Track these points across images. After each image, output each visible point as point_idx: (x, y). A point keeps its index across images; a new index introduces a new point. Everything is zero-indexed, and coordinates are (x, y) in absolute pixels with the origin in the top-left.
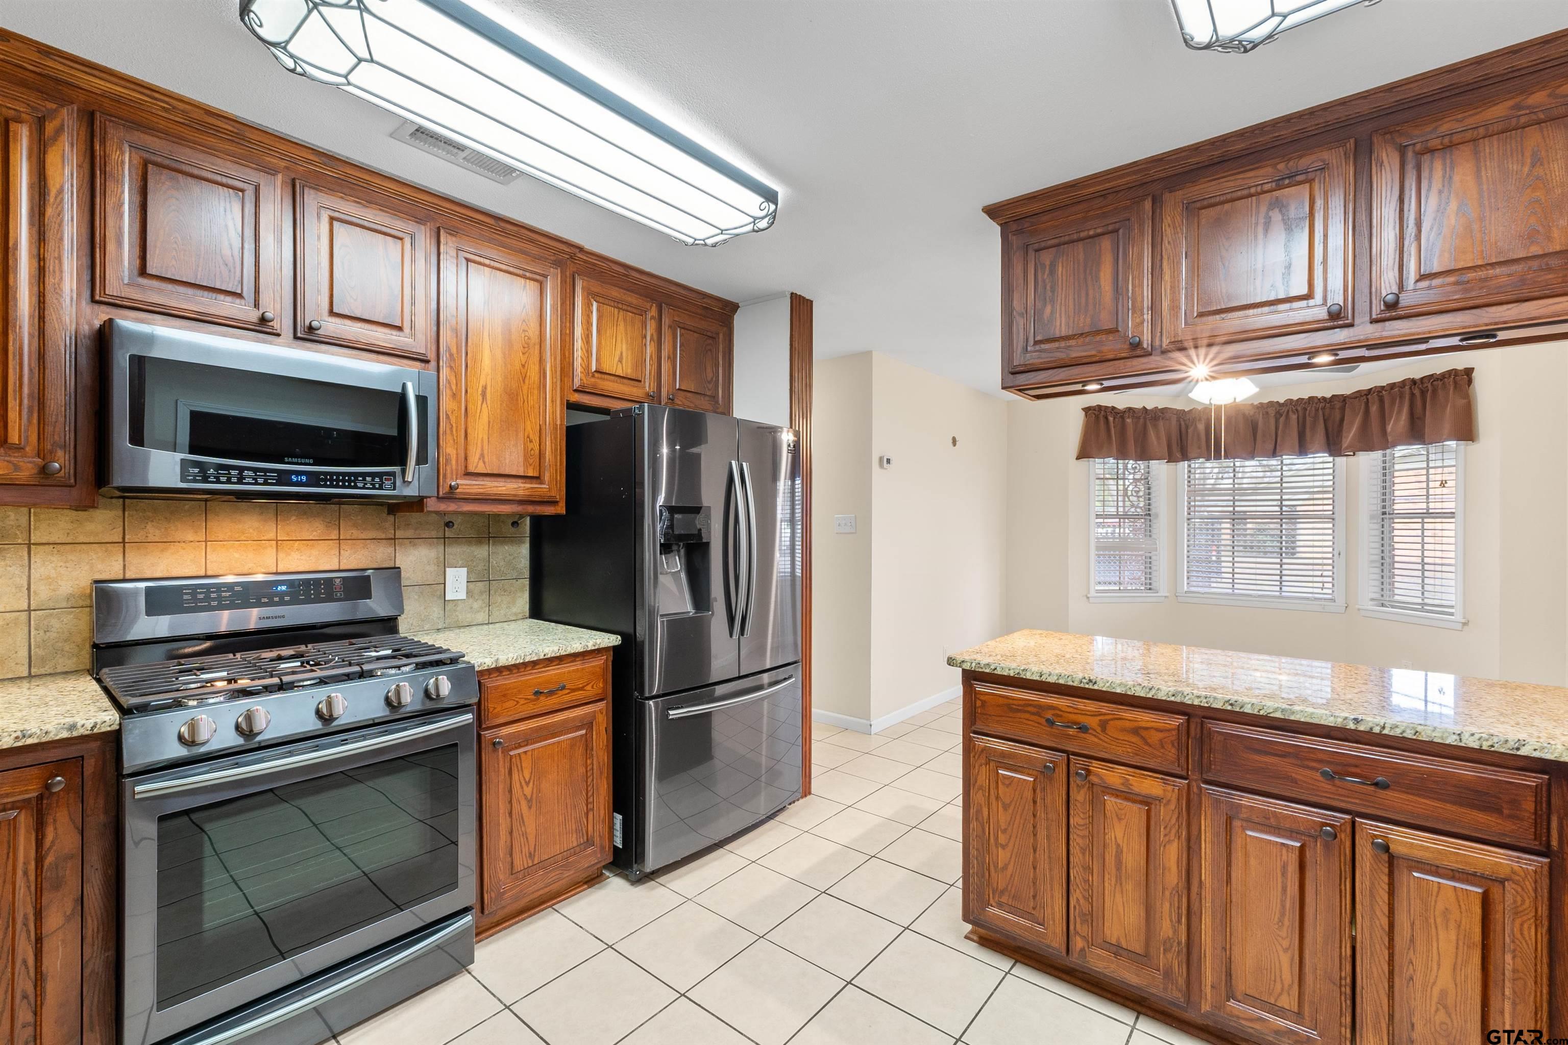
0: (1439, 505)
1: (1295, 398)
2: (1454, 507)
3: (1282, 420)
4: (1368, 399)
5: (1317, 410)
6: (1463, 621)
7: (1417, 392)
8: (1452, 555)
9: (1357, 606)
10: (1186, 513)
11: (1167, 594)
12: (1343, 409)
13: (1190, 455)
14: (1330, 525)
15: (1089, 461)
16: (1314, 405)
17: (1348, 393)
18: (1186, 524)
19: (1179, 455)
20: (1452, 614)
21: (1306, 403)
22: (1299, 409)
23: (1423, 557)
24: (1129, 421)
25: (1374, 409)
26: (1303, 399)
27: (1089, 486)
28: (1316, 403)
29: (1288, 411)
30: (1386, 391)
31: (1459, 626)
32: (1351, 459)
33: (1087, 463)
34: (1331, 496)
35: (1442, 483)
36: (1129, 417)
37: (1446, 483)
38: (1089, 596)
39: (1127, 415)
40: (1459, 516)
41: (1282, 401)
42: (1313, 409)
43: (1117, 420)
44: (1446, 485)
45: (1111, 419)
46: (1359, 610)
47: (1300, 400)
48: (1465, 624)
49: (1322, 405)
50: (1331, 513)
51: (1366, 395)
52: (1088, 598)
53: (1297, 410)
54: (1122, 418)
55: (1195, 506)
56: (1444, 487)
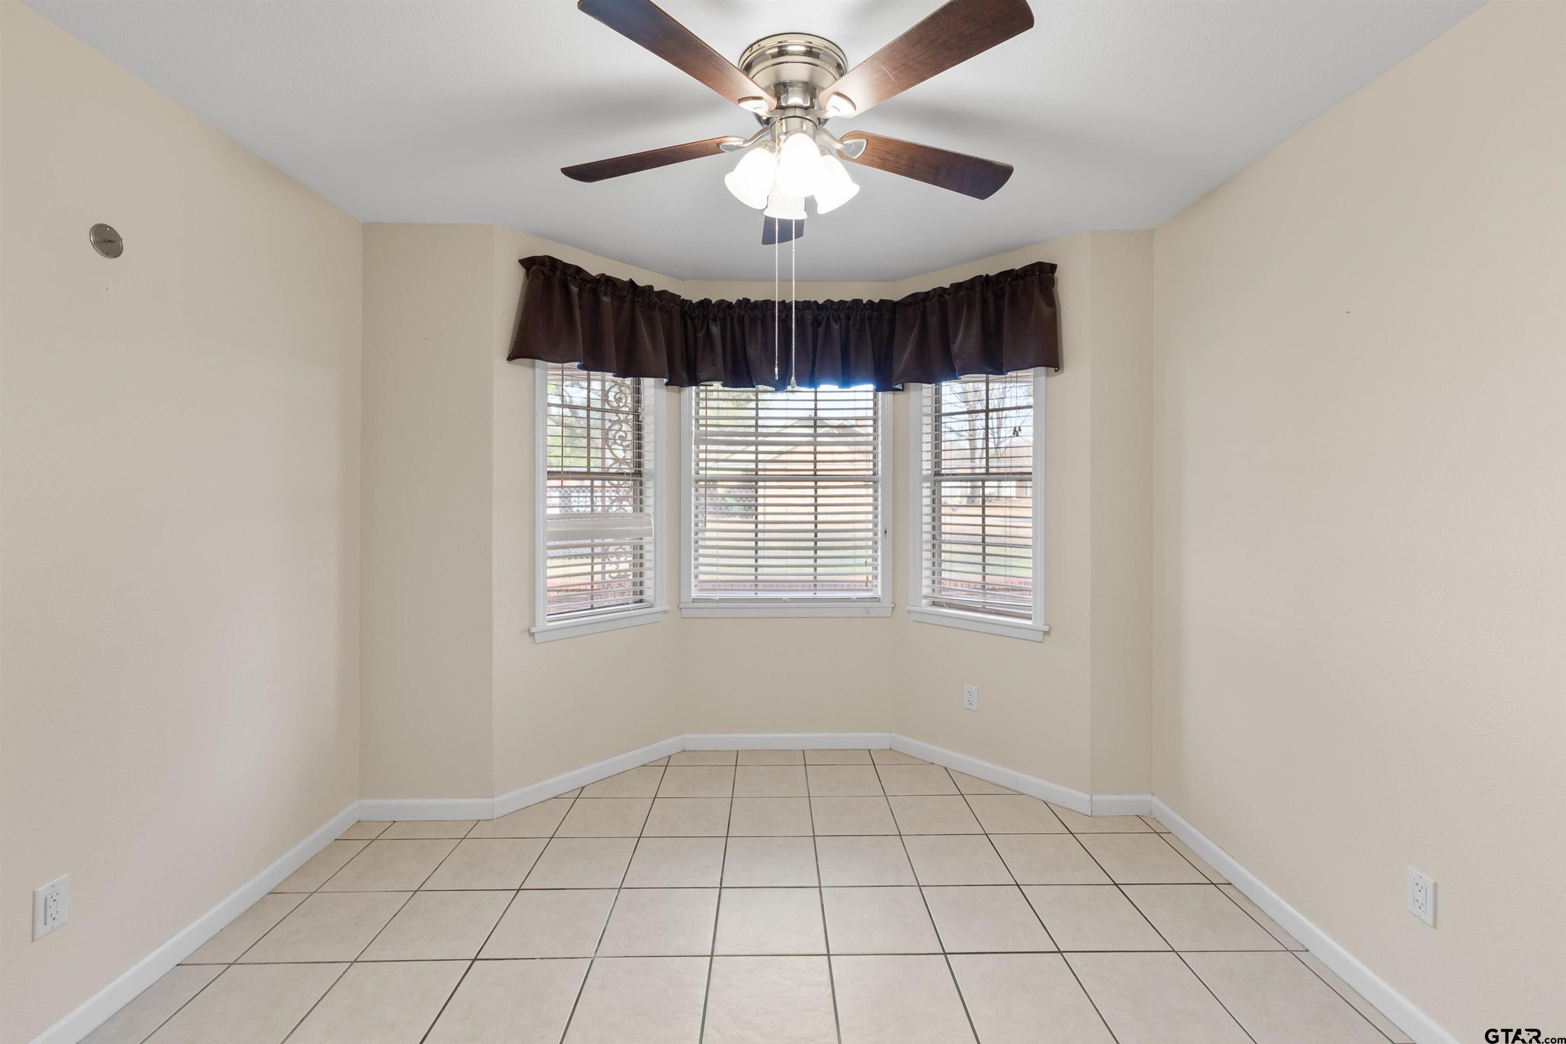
0: (1002, 463)
1: (836, 299)
2: (1031, 464)
3: (821, 330)
4: (925, 307)
5: (862, 320)
6: (1046, 628)
7: (990, 296)
8: (1029, 532)
9: (908, 608)
10: (693, 472)
11: (667, 608)
12: (892, 322)
13: (701, 375)
14: (870, 491)
15: (533, 366)
16: (859, 312)
17: (898, 300)
18: (693, 490)
19: (684, 375)
20: (1029, 618)
21: (849, 307)
22: (842, 316)
23: (984, 535)
24: (606, 299)
25: (933, 321)
26: (845, 302)
27: (535, 414)
28: (862, 310)
29: (828, 319)
30: (949, 294)
31: (1039, 636)
32: (900, 395)
33: (530, 371)
34: (870, 448)
35: (1015, 430)
36: (605, 294)
37: (1020, 430)
38: (533, 630)
39: (603, 289)
40: (1039, 477)
41: (821, 301)
42: (858, 317)
43: (585, 294)
44: (1020, 435)
45: (574, 289)
46: (909, 612)
47: (842, 302)
48: (1046, 633)
49: (868, 313)
50: (871, 473)
51: (924, 300)
52: (532, 634)
53: (838, 316)
54: (595, 293)
55: (706, 460)
56: (1017, 435)
